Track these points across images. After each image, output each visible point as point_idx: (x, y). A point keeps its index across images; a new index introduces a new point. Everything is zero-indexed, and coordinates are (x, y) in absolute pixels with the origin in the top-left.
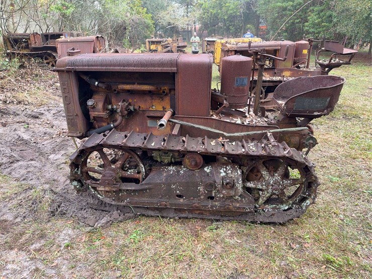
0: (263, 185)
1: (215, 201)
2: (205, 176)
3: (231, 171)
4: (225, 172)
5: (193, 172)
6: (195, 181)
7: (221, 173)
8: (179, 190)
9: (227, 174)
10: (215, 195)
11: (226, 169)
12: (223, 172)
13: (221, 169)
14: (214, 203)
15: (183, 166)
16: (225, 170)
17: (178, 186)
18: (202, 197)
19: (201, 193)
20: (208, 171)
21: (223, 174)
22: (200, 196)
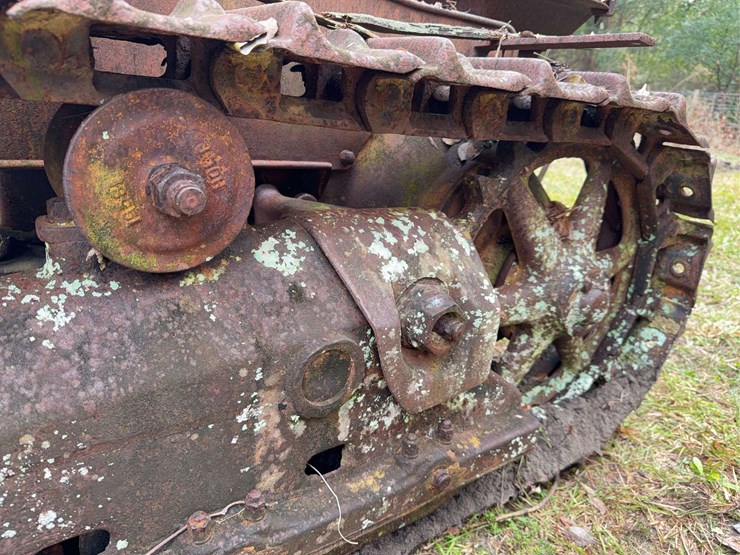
0: (536, 300)
1: (353, 473)
2: (276, 309)
3: (426, 240)
4: (398, 252)
5: (166, 294)
6: (213, 364)
7: (377, 262)
8: (54, 497)
9: (413, 261)
10: (357, 426)
11: (397, 232)
12: (385, 253)
13: (369, 240)
14: (353, 487)
15: (50, 267)
16: (391, 239)
17: (36, 466)
18: (270, 479)
19: (260, 450)
20: (290, 266)
21: (394, 269)
22: (252, 481)
